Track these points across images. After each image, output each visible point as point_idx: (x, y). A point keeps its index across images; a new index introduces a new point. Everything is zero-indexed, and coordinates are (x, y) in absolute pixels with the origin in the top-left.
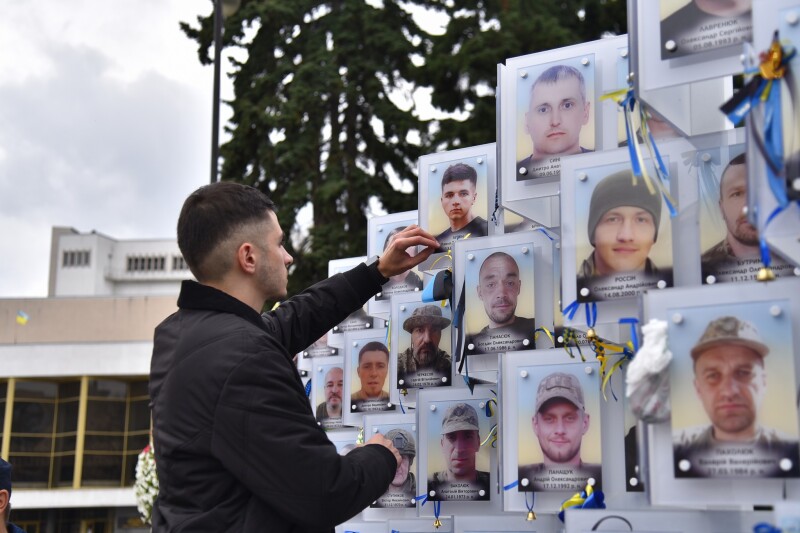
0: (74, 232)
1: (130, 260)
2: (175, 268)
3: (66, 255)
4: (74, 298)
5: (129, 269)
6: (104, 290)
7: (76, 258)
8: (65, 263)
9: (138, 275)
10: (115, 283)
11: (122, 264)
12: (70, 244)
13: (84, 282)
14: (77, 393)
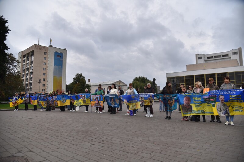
0: (199, 54)
1: (207, 57)
2: (215, 58)
3: (198, 58)
4: (200, 64)
5: (208, 59)
6: (204, 62)
7: (200, 58)
8: (198, 59)
9: (209, 59)
10: (206, 61)
11: (206, 58)
12: (199, 56)
13: (201, 61)
14: (204, 76)
